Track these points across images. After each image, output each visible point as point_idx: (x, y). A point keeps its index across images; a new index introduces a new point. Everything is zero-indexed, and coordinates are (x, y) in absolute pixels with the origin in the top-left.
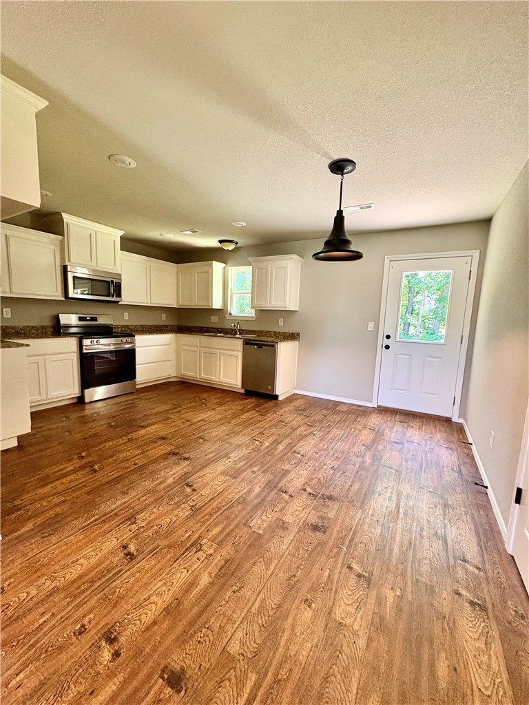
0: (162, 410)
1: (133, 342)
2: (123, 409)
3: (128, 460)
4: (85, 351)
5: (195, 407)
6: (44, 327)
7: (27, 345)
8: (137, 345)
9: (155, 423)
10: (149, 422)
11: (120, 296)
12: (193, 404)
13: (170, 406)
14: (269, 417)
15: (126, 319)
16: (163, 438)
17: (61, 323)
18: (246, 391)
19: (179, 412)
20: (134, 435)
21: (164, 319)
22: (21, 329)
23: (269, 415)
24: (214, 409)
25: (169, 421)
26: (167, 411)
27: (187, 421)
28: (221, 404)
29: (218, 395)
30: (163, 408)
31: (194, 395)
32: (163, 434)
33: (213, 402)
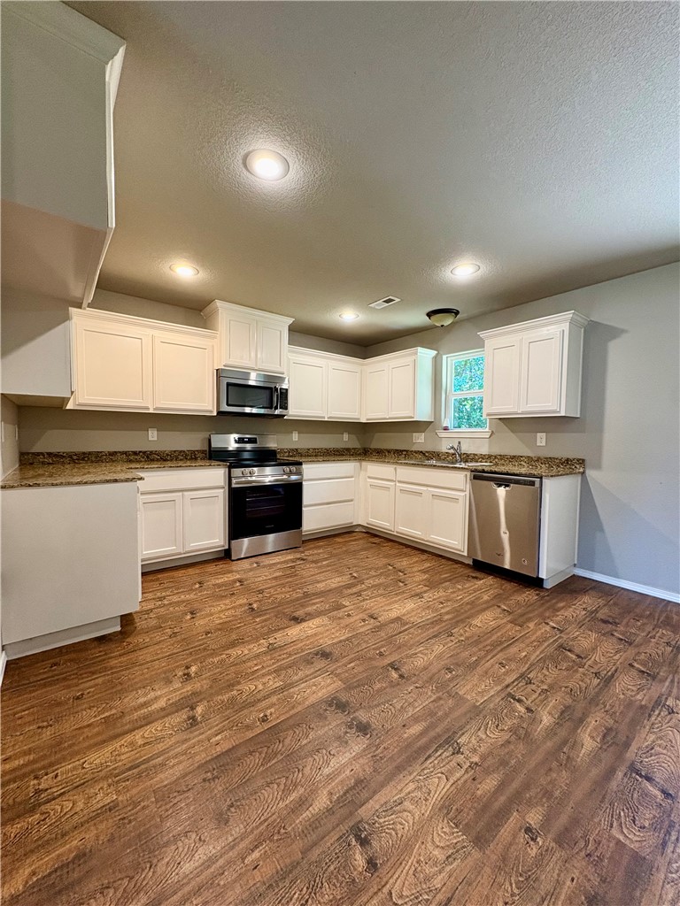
0: (334, 586)
1: (299, 473)
2: (276, 578)
3: (253, 704)
4: (234, 486)
5: (386, 587)
6: (194, 451)
7: (141, 479)
8: (305, 478)
9: (319, 614)
10: (309, 609)
11: (286, 408)
12: (382, 580)
13: (345, 579)
14: (535, 631)
15: (295, 440)
16: (325, 655)
17: (213, 446)
18: (475, 561)
19: (359, 594)
20: (279, 638)
21: (346, 440)
22: (168, 455)
23: (531, 625)
24: (420, 595)
25: (341, 613)
26: (339, 590)
27: (371, 617)
28: (432, 585)
29: (427, 565)
30: (336, 582)
31: (385, 561)
32: (326, 642)
33: (417, 579)
